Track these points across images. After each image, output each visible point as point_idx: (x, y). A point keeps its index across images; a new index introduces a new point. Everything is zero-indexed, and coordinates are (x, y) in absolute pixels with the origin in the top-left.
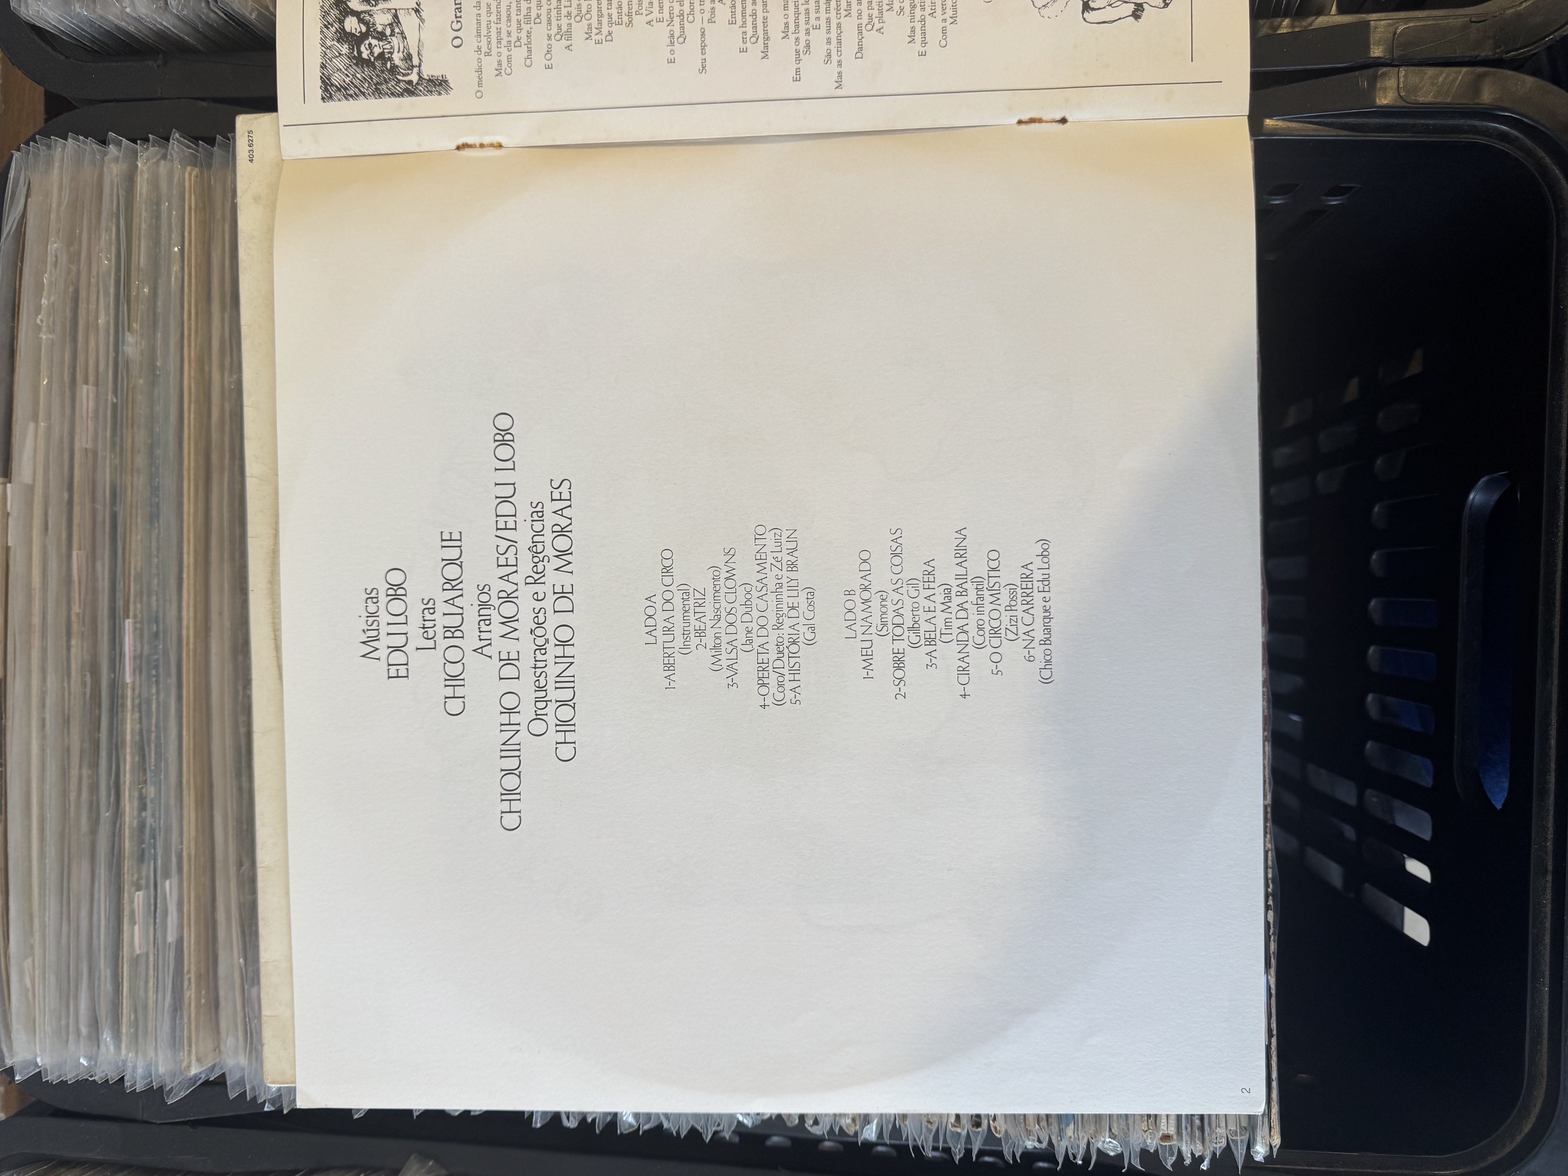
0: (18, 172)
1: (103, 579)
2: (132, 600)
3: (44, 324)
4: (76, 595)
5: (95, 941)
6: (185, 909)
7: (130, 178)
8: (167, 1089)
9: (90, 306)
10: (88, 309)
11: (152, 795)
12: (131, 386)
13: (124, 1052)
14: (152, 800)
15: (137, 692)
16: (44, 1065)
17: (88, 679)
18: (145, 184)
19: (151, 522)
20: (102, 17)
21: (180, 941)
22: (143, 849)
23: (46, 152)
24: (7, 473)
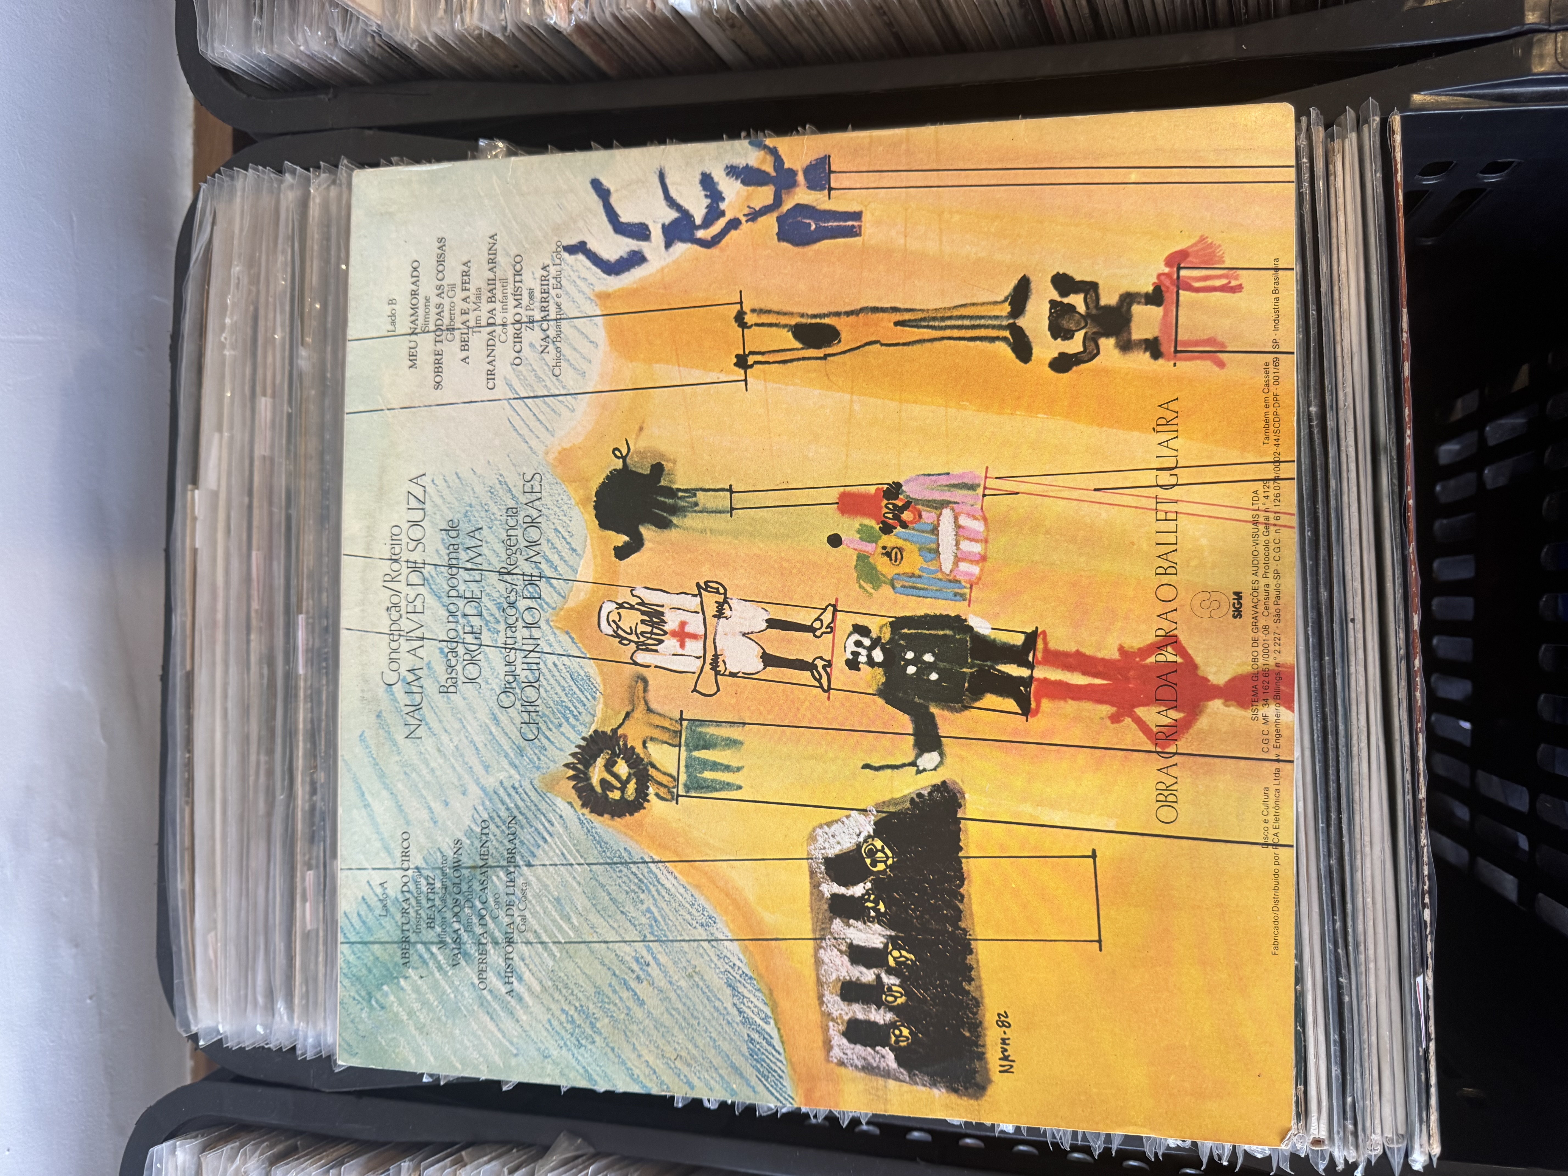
0: (205, 202)
1: (279, 578)
2: (305, 596)
3: (228, 341)
4: (255, 593)
5: (271, 916)
7: (304, 203)
8: (336, 1056)
9: (269, 323)
10: (266, 326)
11: (323, 781)
12: (304, 397)
13: (296, 1021)
14: (322, 785)
15: (309, 683)
16: (225, 1032)
17: (265, 671)
18: (317, 207)
19: (322, 523)
20: (279, 56)
22: (314, 832)
23: (230, 183)
24: (194, 480)
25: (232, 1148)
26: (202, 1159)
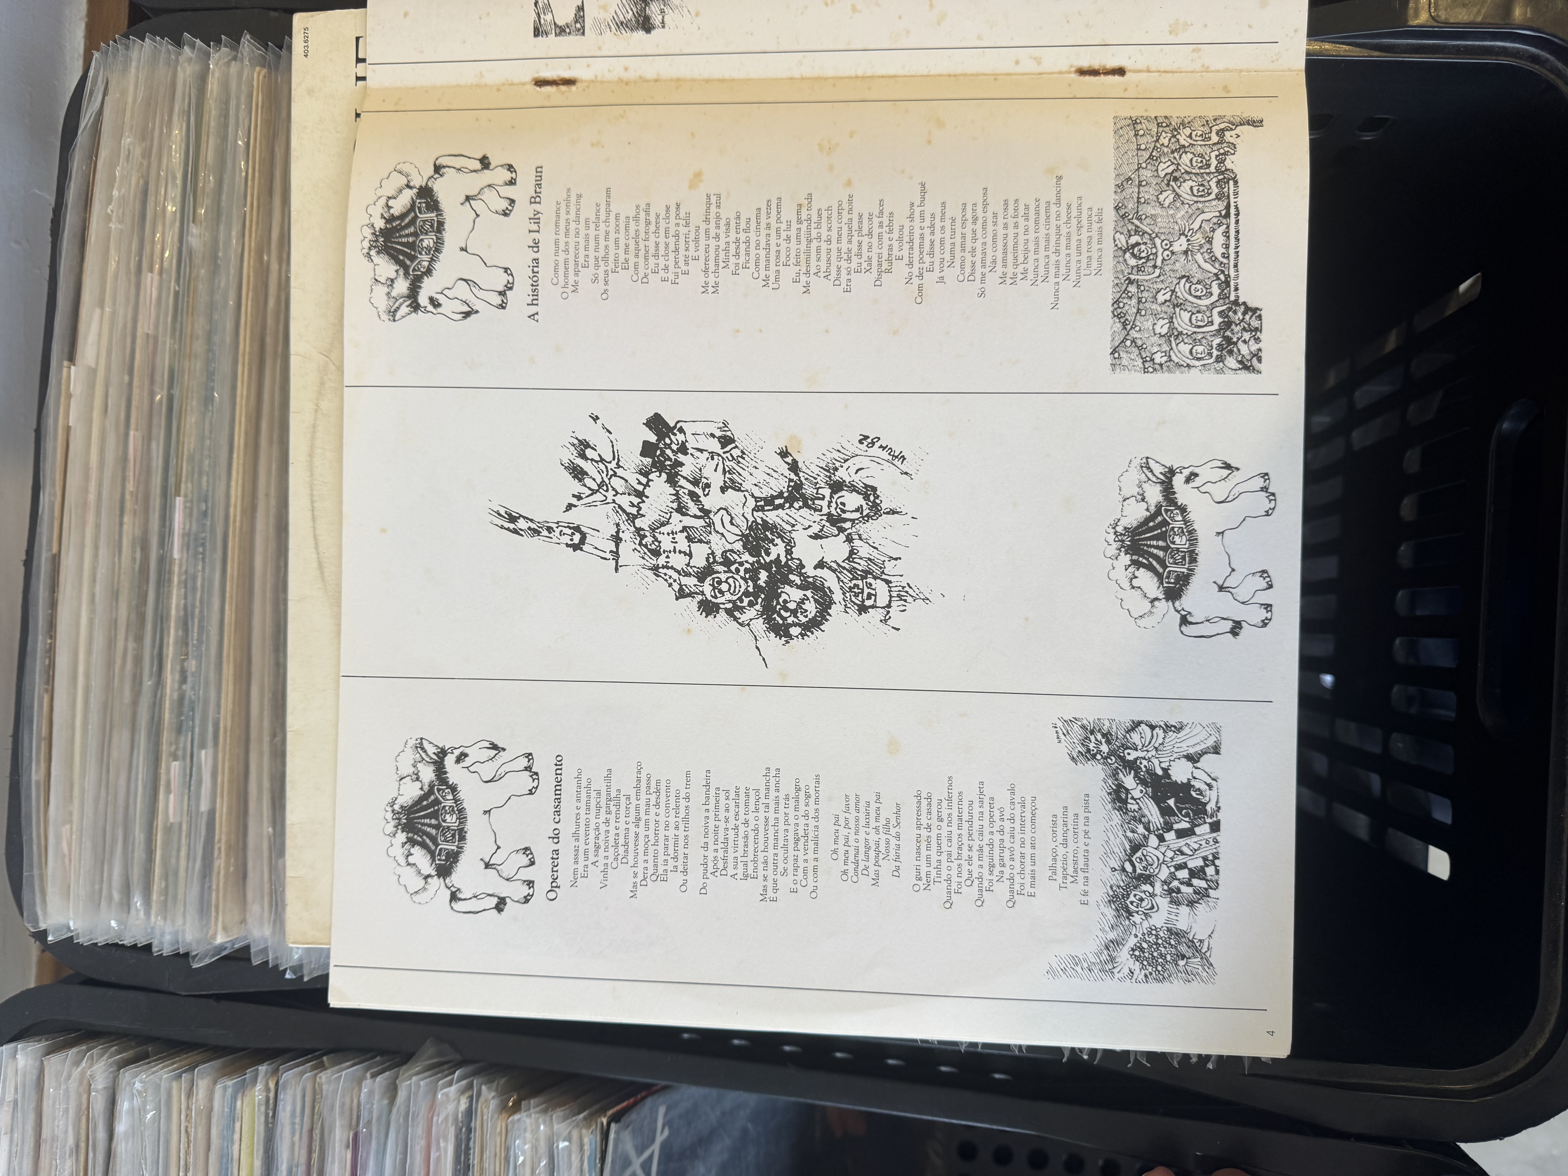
0: (97, 71)
1: (157, 459)
2: (184, 479)
3: (115, 214)
4: (130, 474)
5: (131, 807)
6: (219, 780)
7: (202, 78)
8: (194, 953)
9: (159, 198)
11: (194, 669)
12: (193, 275)
13: (153, 919)
14: (193, 674)
15: (184, 568)
16: (76, 929)
17: (138, 555)
18: (216, 82)
19: (206, 406)
21: (212, 813)
22: (182, 721)
23: (124, 52)
24: (71, 357)
25: (78, 1052)
26: (45, 1063)
